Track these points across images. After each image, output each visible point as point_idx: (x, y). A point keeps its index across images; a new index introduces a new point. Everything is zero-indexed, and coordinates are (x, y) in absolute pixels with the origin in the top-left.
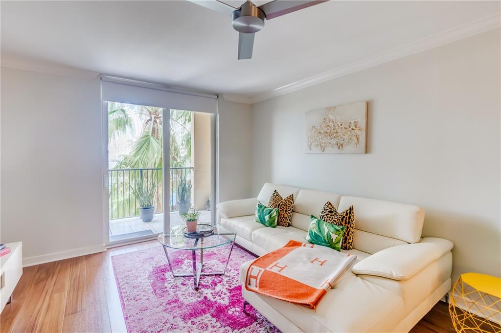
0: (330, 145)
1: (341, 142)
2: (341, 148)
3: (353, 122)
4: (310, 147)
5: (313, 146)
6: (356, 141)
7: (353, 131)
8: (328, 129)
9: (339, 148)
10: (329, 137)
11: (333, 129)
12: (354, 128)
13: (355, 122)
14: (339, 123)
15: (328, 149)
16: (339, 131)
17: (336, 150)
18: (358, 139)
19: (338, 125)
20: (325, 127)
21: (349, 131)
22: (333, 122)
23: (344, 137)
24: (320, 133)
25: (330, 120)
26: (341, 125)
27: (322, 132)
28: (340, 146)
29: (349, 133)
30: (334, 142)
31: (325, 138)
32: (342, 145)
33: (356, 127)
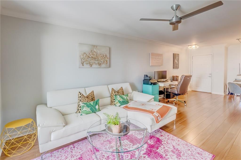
0: (95, 63)
1: (100, 63)
2: (100, 65)
3: (105, 54)
4: (83, 64)
5: (84, 64)
6: (106, 63)
7: (105, 59)
8: (94, 56)
9: (99, 65)
10: (94, 60)
11: (96, 56)
12: (105, 57)
13: (106, 55)
14: (99, 54)
15: (94, 66)
16: (99, 57)
17: (98, 66)
18: (107, 62)
19: (98, 55)
20: (92, 54)
21: (104, 58)
22: (96, 53)
23: (101, 61)
24: (89, 57)
25: (94, 52)
26: (100, 55)
27: (90, 57)
28: (100, 64)
29: (103, 59)
30: (97, 62)
31: (92, 60)
32: (101, 64)
33: (106, 57)
